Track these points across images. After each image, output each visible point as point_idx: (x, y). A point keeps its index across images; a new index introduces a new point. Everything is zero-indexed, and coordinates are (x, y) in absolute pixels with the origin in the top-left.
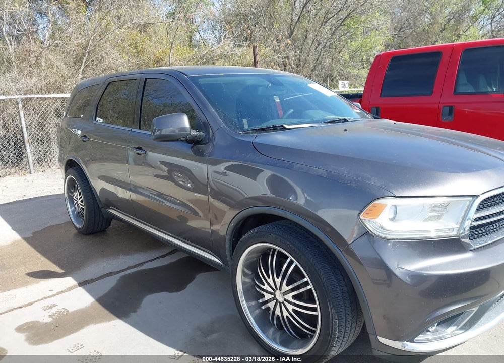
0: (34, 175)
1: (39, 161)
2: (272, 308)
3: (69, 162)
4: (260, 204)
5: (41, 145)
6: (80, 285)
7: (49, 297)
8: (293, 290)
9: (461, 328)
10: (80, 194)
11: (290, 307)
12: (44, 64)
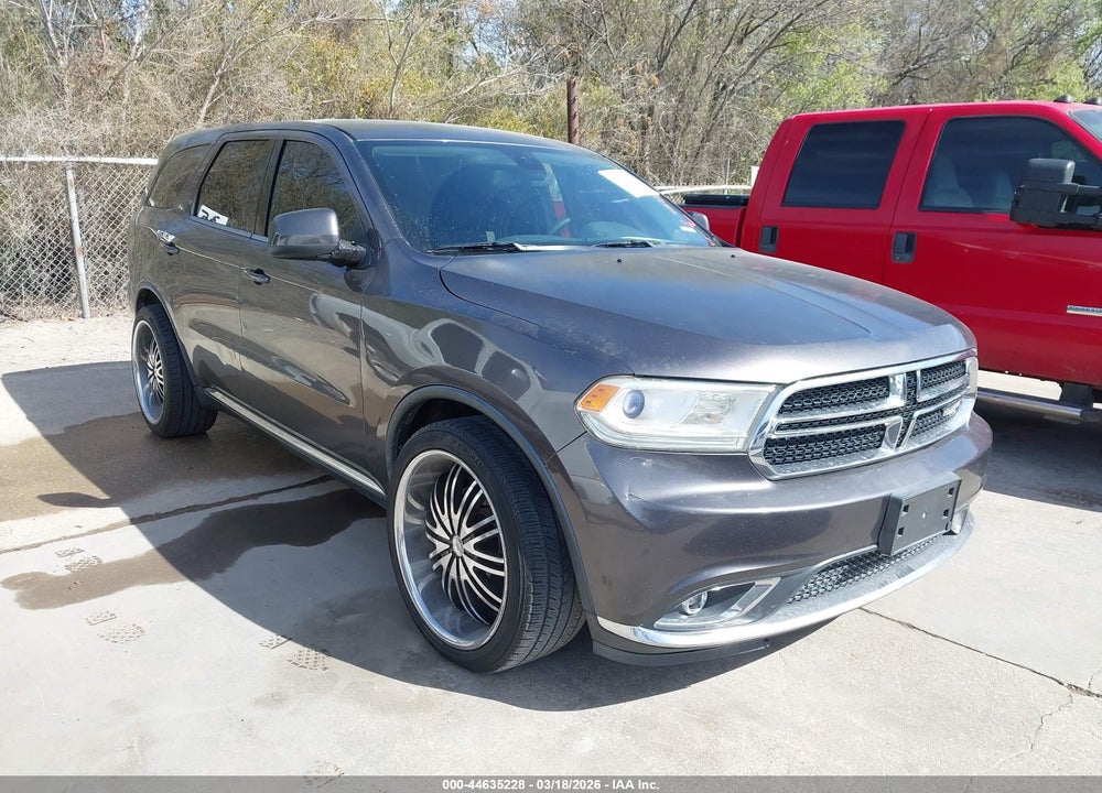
0: (90, 322)
1: (104, 294)
2: (445, 568)
3: (144, 295)
4: (435, 380)
5: (110, 260)
6: (134, 521)
7: (72, 537)
8: (476, 534)
9: (748, 615)
10: (158, 359)
11: (471, 564)
12: (126, 95)
